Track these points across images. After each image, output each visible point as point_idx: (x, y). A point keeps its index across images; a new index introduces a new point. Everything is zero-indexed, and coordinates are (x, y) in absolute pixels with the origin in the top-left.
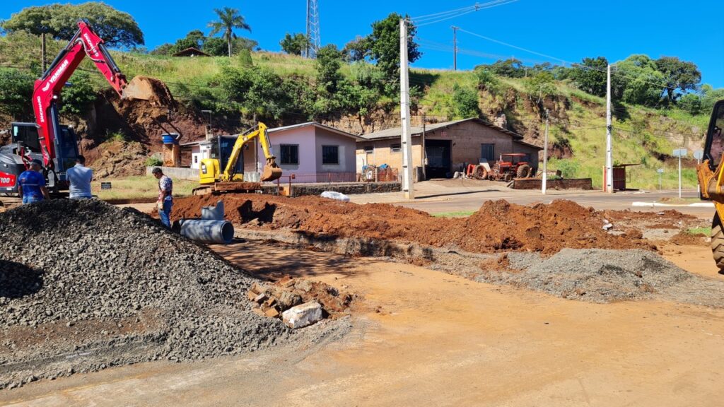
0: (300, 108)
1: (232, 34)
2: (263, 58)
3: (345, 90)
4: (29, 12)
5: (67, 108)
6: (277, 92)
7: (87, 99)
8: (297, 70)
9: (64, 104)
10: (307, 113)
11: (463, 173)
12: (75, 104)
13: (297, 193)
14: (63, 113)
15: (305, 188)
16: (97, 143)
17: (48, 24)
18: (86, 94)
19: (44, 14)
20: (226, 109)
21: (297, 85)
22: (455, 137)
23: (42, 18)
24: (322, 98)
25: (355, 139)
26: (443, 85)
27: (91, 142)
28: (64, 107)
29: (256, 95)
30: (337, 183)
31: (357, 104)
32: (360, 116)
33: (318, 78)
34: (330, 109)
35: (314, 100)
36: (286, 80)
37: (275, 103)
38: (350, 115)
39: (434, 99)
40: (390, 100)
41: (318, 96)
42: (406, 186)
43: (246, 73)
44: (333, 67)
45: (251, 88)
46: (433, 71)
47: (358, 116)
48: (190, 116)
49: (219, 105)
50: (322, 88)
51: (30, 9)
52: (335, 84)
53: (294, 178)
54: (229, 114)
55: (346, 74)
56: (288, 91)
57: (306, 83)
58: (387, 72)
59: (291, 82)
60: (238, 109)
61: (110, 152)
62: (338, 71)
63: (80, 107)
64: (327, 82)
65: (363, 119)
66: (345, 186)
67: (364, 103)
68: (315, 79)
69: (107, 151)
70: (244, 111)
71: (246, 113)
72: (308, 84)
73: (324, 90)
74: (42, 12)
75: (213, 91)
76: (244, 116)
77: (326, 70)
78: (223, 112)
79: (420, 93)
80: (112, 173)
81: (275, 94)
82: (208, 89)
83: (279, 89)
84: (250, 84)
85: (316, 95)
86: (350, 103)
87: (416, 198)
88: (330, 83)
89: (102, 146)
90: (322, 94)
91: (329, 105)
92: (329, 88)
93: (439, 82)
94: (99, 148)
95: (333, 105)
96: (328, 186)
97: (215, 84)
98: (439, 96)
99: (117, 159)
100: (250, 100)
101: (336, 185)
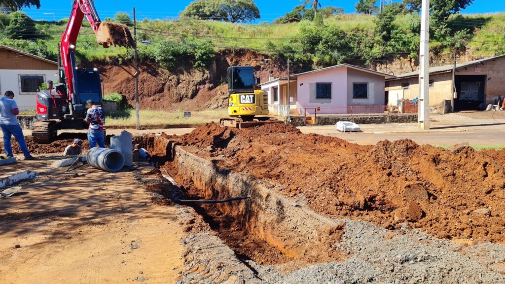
0: (359, 55)
1: (318, 4)
2: (336, 19)
3: (398, 38)
4: (193, 4)
5: (198, 63)
6: (340, 44)
7: (209, 57)
8: (359, 25)
9: (197, 61)
10: (365, 58)
11: (497, 106)
12: (203, 60)
13: (321, 122)
14: (196, 67)
15: (328, 118)
16: (215, 86)
17: (203, 11)
18: (210, 53)
19: (202, 5)
20: (301, 59)
21: (358, 37)
22: (490, 72)
23: (201, 7)
24: (378, 46)
25: (384, 77)
26: (494, 26)
27: (211, 85)
28: (197, 63)
29: (324, 47)
30: (358, 114)
31: (408, 49)
32: (411, 59)
33: (375, 29)
34: (384, 55)
35: (371, 48)
36: (349, 34)
37: (339, 51)
38: (401, 58)
39: (483, 39)
40: (439, 44)
41: (375, 44)
42: (421, 117)
43: (318, 31)
44: (389, 20)
45: (320, 42)
46: (485, 15)
47: (409, 59)
48: (276, 66)
49: (296, 56)
50: (378, 38)
51: (194, 2)
52: (389, 33)
53: (319, 110)
54: (304, 62)
55: (401, 25)
56: (350, 43)
57: (366, 34)
58: (437, 20)
59: (353, 35)
60: (311, 59)
61: (221, 92)
62: (393, 23)
63: (206, 62)
64: (382, 33)
65: (413, 60)
66: (365, 117)
67: (414, 47)
68: (373, 30)
69: (220, 91)
70: (315, 60)
71: (316, 61)
72: (367, 36)
73: (379, 39)
74: (200, 3)
75: (294, 46)
76: (315, 63)
77: (382, 23)
78: (299, 61)
79: (469, 35)
80: (221, 106)
81: (339, 45)
82: (290, 45)
83: (343, 41)
84: (320, 39)
85: (373, 44)
86: (402, 48)
87: (430, 129)
88: (385, 33)
89: (218, 88)
90: (378, 43)
91: (383, 51)
92: (384, 38)
93: (489, 24)
94: (216, 89)
95: (387, 51)
96: (349, 116)
97: (296, 41)
98: (488, 37)
99: (225, 97)
100: (319, 51)
101: (357, 116)
